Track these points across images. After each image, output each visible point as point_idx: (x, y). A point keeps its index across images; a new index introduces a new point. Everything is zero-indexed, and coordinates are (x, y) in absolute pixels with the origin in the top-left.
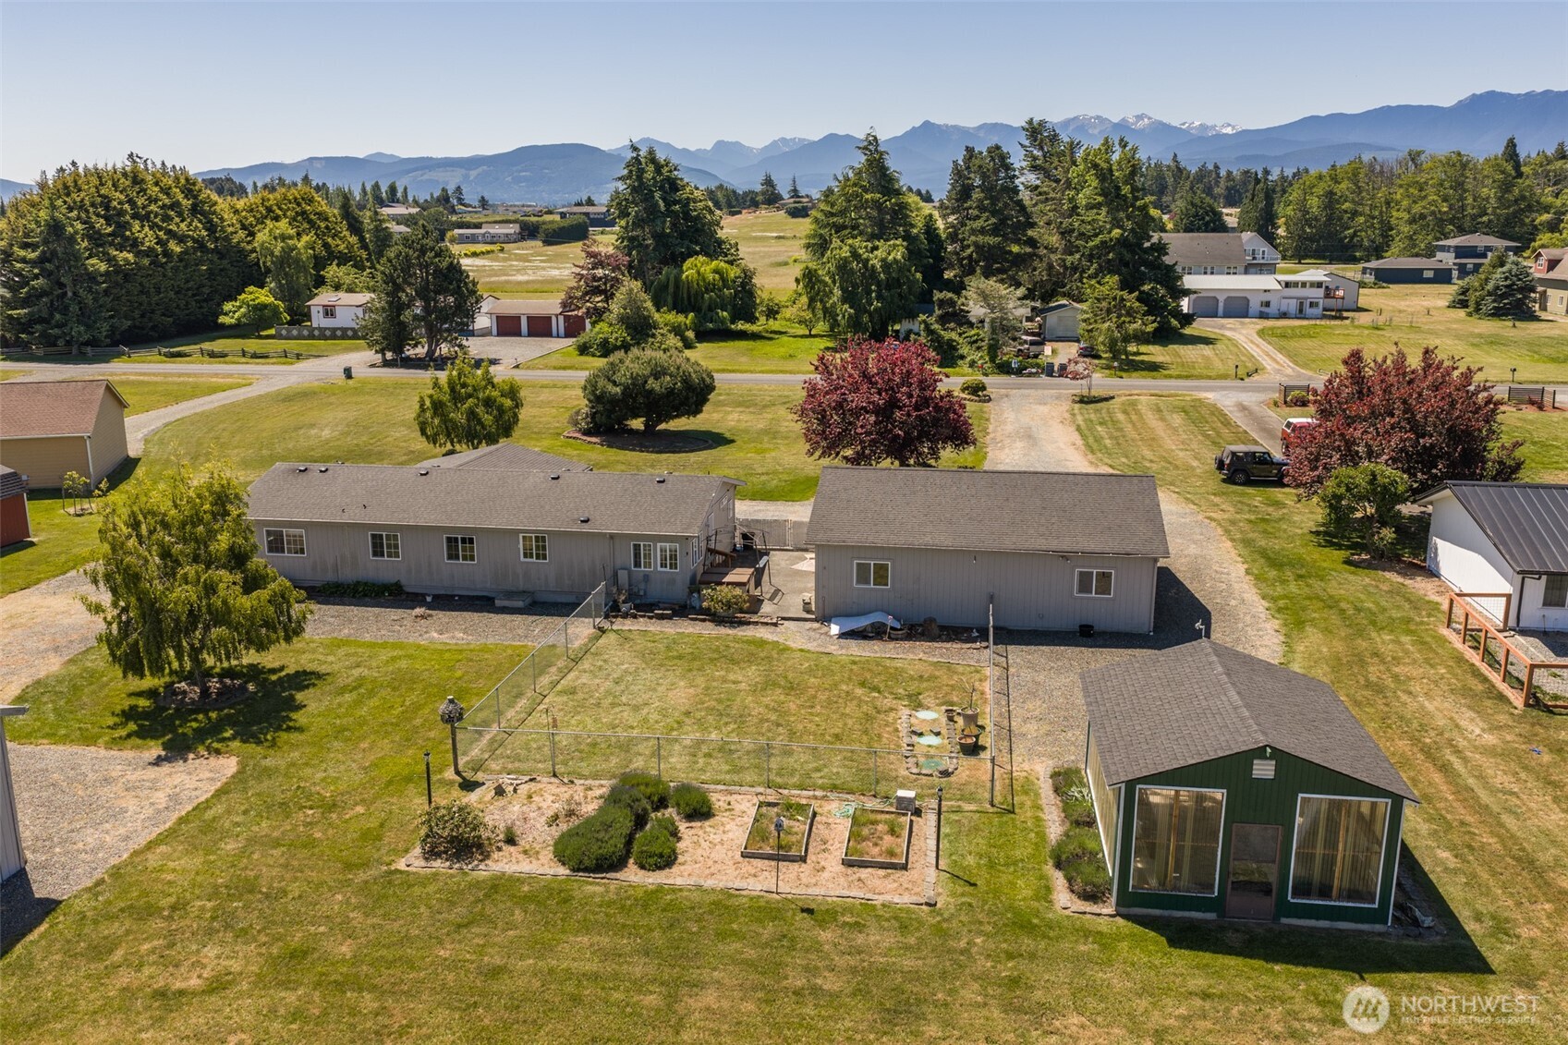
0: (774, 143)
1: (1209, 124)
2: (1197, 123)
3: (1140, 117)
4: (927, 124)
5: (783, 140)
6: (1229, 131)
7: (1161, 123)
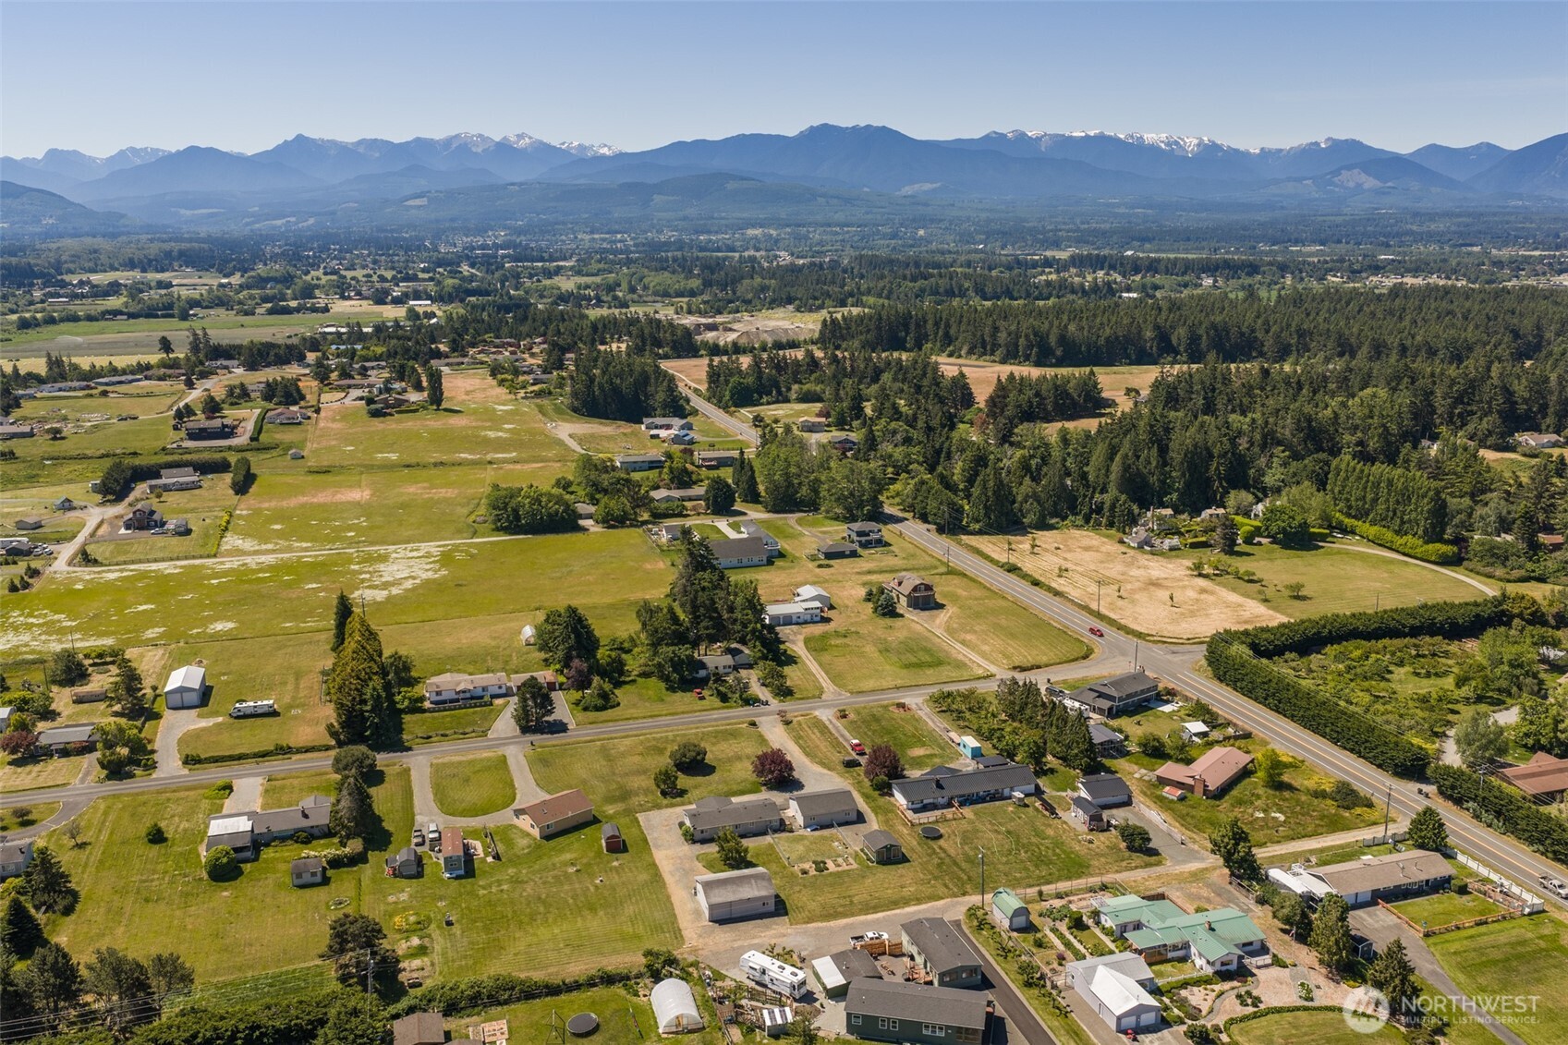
0: (122, 153)
1: (587, 144)
2: (576, 144)
3: (520, 137)
4: (300, 138)
5: (132, 150)
6: (605, 151)
7: (541, 143)
